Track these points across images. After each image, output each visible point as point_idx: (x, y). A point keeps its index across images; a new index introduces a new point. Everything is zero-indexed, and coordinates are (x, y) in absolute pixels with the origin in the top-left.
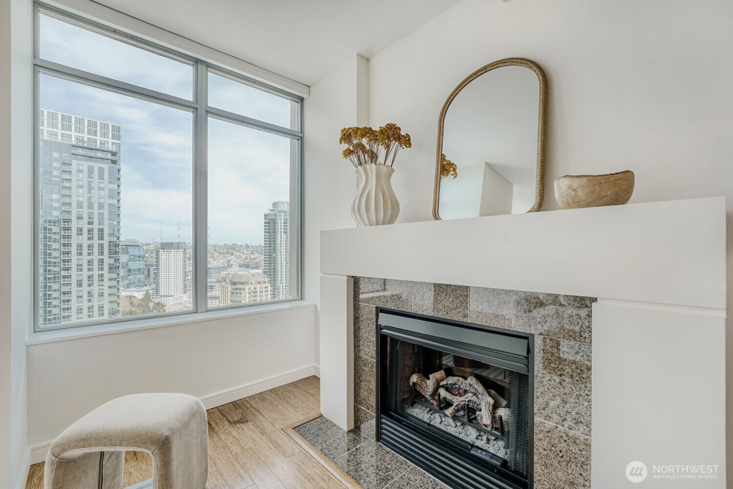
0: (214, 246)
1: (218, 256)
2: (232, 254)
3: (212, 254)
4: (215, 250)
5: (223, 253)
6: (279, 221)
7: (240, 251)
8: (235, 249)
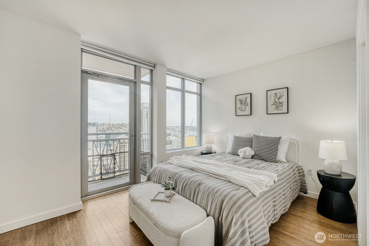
0: (113, 124)
1: (114, 130)
2: (121, 128)
3: (112, 128)
4: (113, 126)
5: (117, 128)
6: (144, 112)
7: (125, 127)
8: (123, 126)
